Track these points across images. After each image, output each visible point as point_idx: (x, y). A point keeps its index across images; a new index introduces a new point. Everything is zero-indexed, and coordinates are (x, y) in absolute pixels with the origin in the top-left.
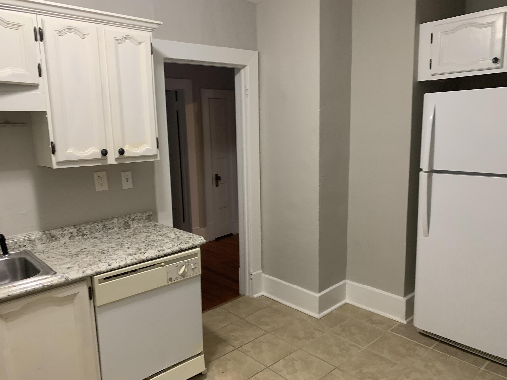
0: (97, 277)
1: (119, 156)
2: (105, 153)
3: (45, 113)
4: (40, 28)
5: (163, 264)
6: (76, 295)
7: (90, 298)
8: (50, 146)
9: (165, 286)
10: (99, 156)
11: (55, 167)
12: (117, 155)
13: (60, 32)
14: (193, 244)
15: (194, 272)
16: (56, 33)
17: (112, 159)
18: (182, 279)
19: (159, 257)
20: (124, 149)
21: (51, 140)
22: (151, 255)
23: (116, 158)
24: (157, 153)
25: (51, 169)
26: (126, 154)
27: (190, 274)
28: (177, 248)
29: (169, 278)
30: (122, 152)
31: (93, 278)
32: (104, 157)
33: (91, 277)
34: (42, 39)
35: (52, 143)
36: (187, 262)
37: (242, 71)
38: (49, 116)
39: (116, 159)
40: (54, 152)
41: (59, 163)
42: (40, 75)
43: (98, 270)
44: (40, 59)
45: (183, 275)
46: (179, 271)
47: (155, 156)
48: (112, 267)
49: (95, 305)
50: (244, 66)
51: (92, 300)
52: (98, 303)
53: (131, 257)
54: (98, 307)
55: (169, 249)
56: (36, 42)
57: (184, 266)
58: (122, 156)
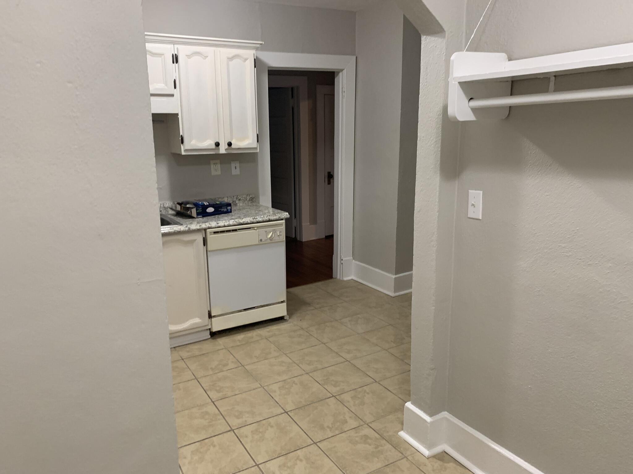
0: (209, 231)
1: (228, 148)
2: (217, 144)
3: (177, 114)
4: (176, 54)
5: (256, 228)
6: (195, 240)
7: (204, 245)
8: (180, 138)
9: (256, 245)
10: (214, 146)
11: (183, 153)
12: (227, 147)
13: (189, 56)
14: (279, 217)
15: (279, 238)
16: (187, 57)
17: (223, 149)
18: (269, 242)
19: (253, 223)
20: (232, 142)
21: (181, 134)
22: (247, 221)
23: (226, 148)
24: (257, 146)
25: (180, 155)
26: (233, 146)
27: (277, 239)
28: (267, 219)
29: (260, 239)
30: (230, 144)
31: (207, 231)
32: (217, 148)
33: (205, 230)
34: (177, 62)
35: (181, 136)
36: (274, 230)
37: (341, 74)
38: (180, 116)
39: (226, 150)
40: (182, 142)
41: (186, 150)
42: (175, 88)
43: (210, 226)
44: (175, 76)
45: (271, 239)
46: (268, 236)
47: (256, 148)
48: (219, 225)
49: (207, 250)
50: (342, 70)
51: (205, 246)
52: (209, 249)
53: (233, 221)
54: (209, 251)
55: (261, 218)
56: (173, 64)
57: (272, 233)
58: (230, 148)
